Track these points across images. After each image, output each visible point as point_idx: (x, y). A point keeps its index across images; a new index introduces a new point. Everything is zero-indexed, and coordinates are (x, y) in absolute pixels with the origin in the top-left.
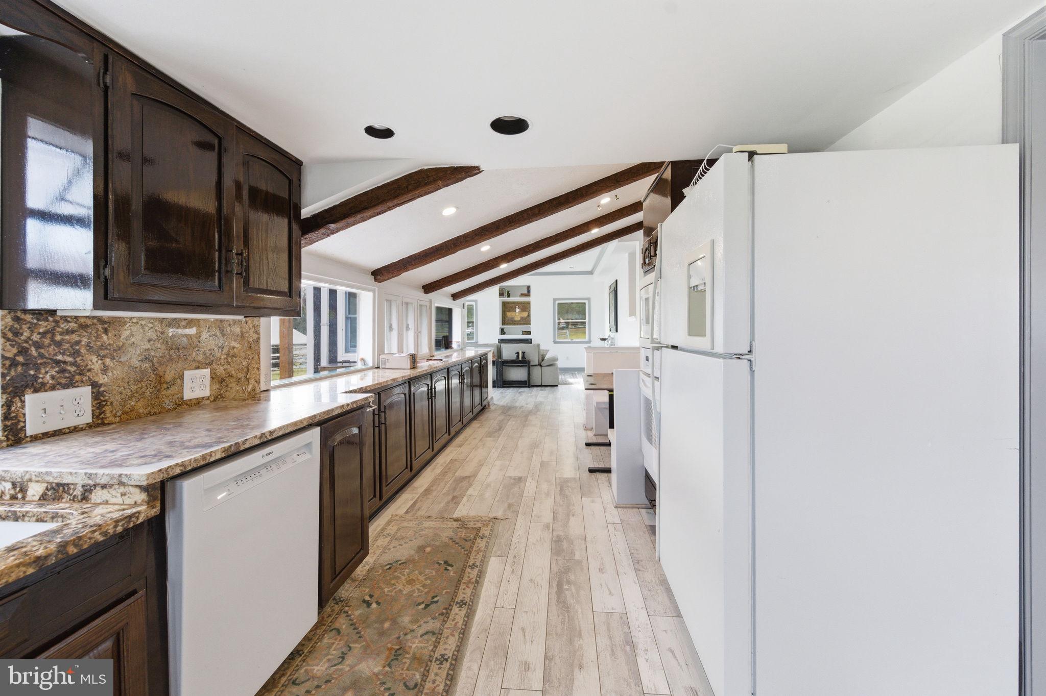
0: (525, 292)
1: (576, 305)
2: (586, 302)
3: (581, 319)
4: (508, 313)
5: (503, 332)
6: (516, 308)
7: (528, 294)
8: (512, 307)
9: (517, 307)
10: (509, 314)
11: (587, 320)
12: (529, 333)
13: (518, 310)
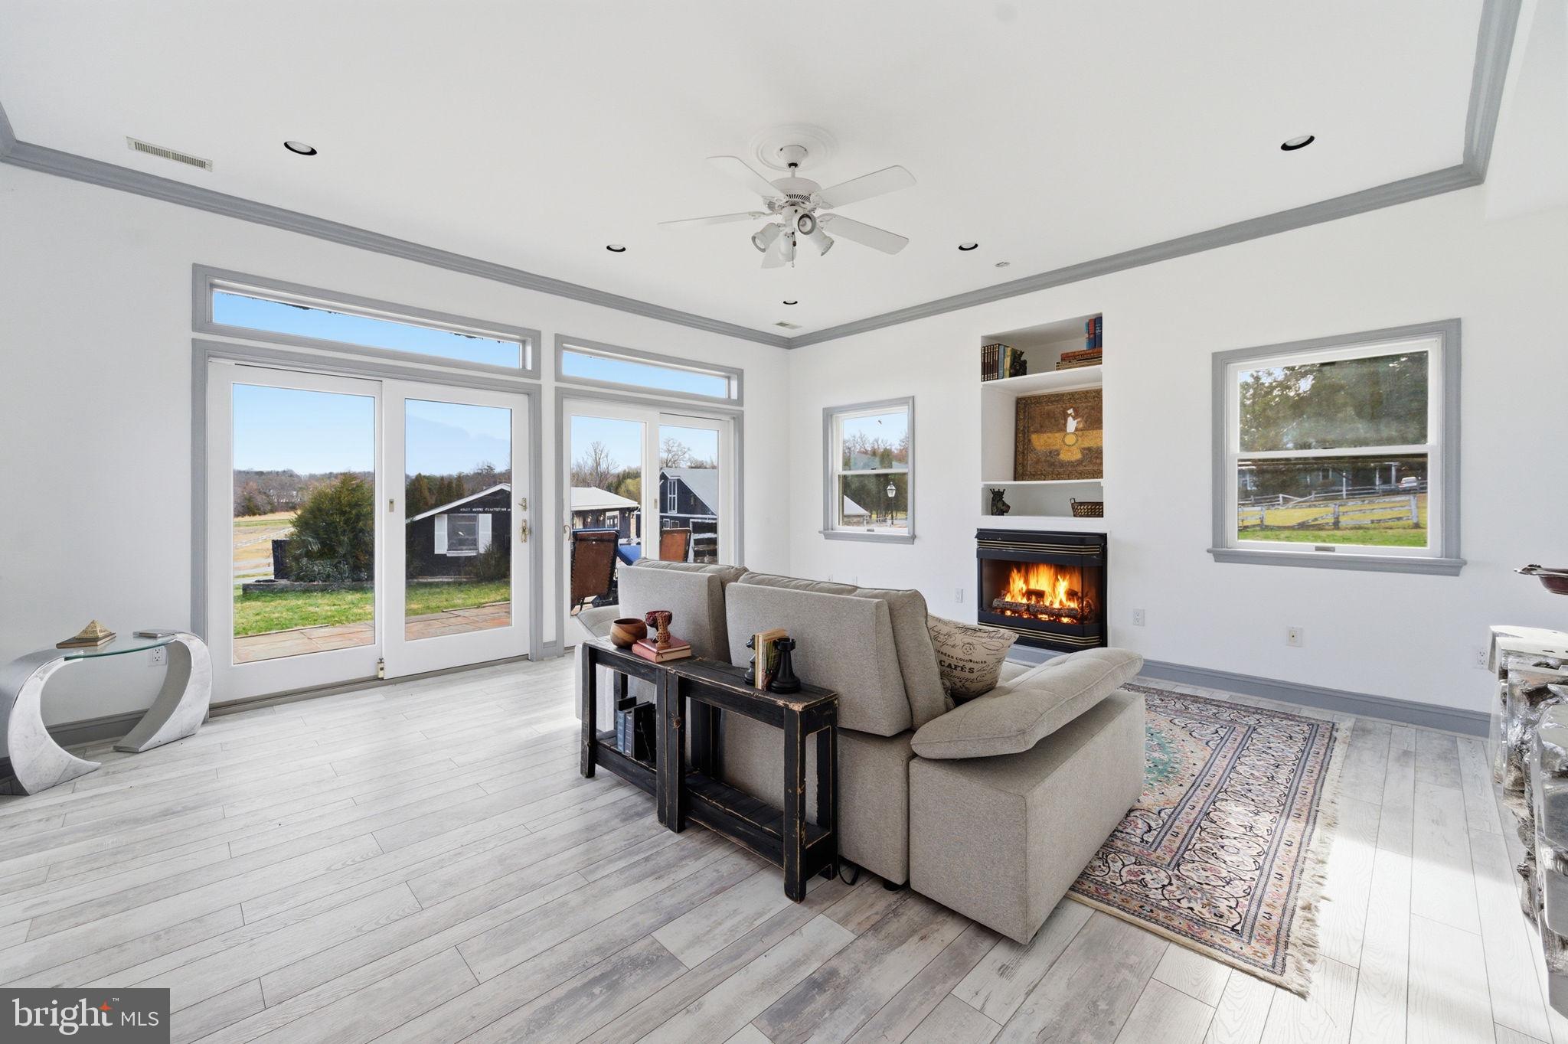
0: (1081, 344)
1: (1365, 369)
2: (1432, 347)
3: (1405, 441)
4: (1034, 437)
5: (997, 503)
6: (1065, 416)
7: (1093, 353)
8: (1050, 415)
9: (1070, 411)
10: (1040, 442)
11: (1432, 443)
12: (1095, 510)
13: (1072, 424)
